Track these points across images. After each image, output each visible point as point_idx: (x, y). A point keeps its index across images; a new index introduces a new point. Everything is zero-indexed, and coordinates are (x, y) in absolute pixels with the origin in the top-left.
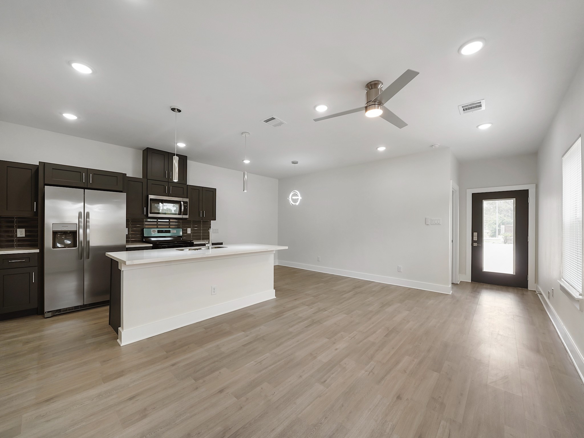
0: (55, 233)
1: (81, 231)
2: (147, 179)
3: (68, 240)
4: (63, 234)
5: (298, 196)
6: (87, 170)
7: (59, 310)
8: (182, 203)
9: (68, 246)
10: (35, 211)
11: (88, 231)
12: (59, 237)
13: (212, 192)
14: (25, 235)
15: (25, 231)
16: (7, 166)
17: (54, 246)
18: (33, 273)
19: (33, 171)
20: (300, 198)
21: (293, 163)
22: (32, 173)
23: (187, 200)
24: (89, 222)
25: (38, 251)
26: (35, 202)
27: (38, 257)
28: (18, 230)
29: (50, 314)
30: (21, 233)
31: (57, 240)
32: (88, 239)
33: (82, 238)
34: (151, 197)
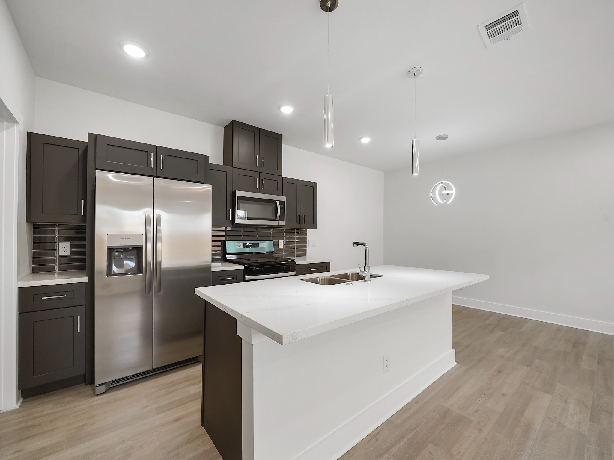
0: (111, 250)
1: (149, 246)
2: (233, 167)
3: (131, 260)
4: (122, 252)
5: (452, 189)
6: (157, 149)
7: (118, 381)
8: (278, 202)
9: (131, 272)
10: (83, 214)
11: (159, 245)
12: (117, 256)
13: (312, 187)
14: (71, 252)
15: (71, 245)
16: (44, 143)
17: (110, 272)
18: (79, 316)
19: (81, 151)
20: (453, 192)
21: (440, 138)
22: (79, 155)
23: (284, 199)
24: (160, 231)
25: (85, 279)
26: (83, 201)
27: (86, 290)
28: (61, 244)
29: (103, 389)
30: (64, 249)
31: (113, 261)
32: (159, 259)
33: (150, 258)
34: (238, 193)
